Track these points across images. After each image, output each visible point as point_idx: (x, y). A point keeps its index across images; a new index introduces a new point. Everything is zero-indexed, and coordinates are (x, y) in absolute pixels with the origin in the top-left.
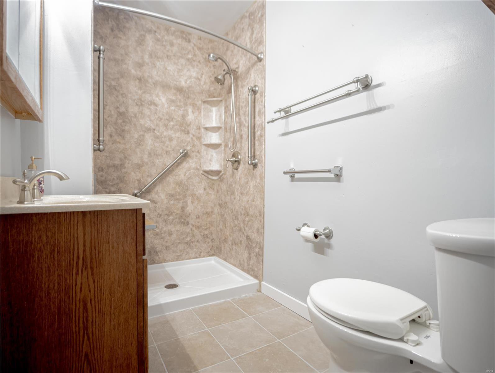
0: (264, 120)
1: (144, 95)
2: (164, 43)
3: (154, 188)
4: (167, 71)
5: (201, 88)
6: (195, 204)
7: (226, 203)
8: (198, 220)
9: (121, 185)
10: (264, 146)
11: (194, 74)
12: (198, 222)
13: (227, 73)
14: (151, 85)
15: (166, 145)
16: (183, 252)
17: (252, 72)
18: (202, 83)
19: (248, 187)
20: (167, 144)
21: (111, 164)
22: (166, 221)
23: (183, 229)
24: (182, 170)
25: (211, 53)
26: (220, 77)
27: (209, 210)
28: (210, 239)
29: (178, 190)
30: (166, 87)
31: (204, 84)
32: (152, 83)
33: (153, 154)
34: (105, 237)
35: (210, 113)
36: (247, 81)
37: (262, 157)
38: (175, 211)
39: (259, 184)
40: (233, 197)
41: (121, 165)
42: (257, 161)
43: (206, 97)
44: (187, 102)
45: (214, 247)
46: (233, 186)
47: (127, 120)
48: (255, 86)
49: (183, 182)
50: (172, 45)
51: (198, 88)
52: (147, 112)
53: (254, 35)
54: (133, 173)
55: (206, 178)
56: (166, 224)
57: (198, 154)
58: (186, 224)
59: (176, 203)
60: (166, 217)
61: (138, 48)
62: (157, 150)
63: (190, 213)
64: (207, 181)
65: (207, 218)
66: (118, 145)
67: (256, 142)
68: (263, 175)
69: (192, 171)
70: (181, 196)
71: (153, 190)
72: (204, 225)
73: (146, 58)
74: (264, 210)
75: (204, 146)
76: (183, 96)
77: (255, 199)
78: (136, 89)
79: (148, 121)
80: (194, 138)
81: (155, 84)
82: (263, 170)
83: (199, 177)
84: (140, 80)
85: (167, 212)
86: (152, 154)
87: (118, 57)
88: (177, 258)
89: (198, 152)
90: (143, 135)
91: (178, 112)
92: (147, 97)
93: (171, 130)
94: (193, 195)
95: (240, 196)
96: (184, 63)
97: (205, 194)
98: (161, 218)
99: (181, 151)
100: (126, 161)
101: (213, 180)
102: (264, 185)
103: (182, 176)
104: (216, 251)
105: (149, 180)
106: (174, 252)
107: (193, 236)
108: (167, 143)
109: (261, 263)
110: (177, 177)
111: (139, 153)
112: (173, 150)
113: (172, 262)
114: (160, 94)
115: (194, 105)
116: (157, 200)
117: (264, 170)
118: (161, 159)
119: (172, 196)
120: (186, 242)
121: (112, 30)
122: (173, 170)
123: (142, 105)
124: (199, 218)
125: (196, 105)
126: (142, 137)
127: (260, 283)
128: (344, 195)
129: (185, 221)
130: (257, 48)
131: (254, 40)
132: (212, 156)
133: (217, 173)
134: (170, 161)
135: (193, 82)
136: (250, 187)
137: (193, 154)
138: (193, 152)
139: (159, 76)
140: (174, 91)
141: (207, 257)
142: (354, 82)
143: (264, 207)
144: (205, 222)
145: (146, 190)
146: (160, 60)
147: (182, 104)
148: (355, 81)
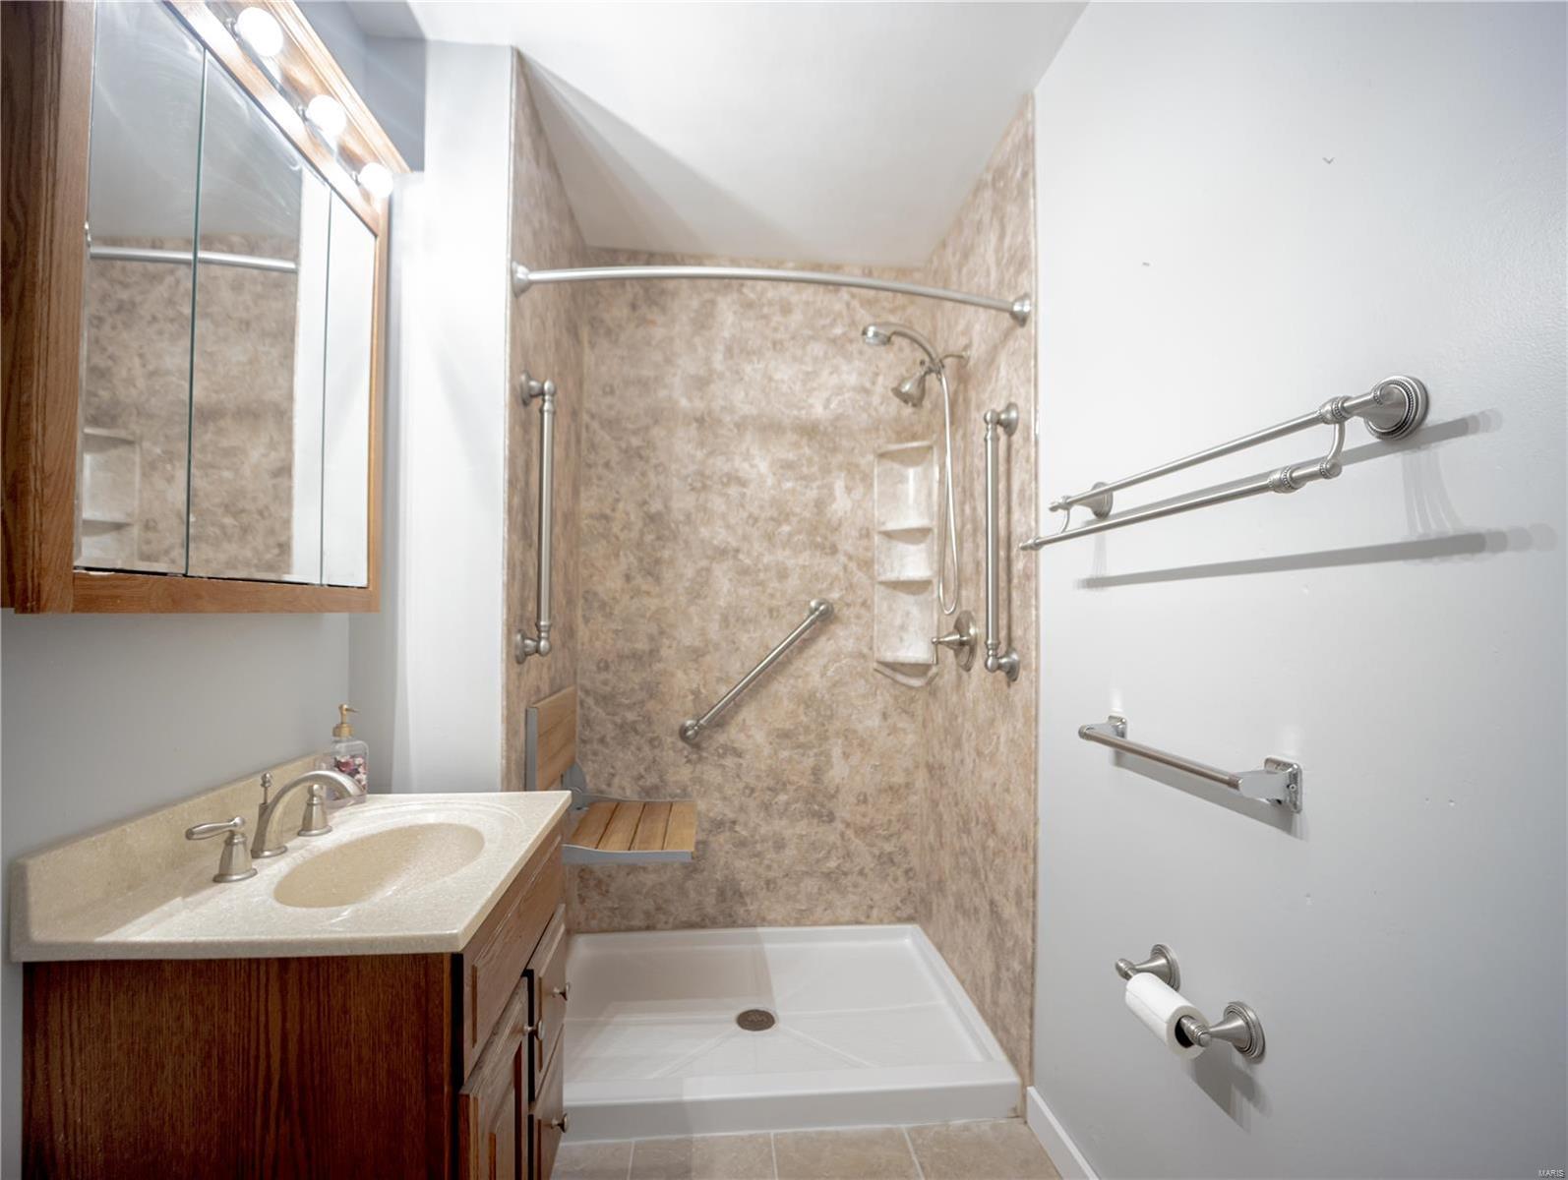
0: (1033, 524)
1: (711, 461)
2: (766, 310)
3: (736, 713)
4: (773, 385)
5: (874, 414)
6: (855, 760)
7: (942, 767)
8: (862, 808)
9: (651, 705)
10: (1034, 612)
11: (852, 379)
12: (864, 815)
13: (930, 371)
14: (730, 430)
15: (769, 591)
16: (817, 900)
17: (1003, 359)
18: (876, 400)
19: (995, 737)
20: (773, 588)
21: (626, 650)
22: (766, 809)
23: (816, 833)
24: (814, 660)
25: (870, 325)
26: (907, 388)
27: (899, 779)
28: (901, 870)
29: (803, 718)
30: (769, 428)
31: (882, 404)
32: (732, 426)
33: (733, 618)
34: (338, 1028)
35: (900, 486)
36: (989, 389)
37: (1028, 648)
38: (794, 778)
39: (1023, 737)
40: (957, 754)
41: (651, 652)
42: (1015, 657)
43: (889, 442)
44: (829, 464)
45: (914, 895)
46: (960, 720)
47: (667, 533)
48: (1009, 407)
49: (818, 695)
50: (786, 309)
51: (865, 416)
52: (717, 504)
53: (1007, 241)
54: (680, 674)
55: (889, 681)
56: (769, 815)
57: (863, 611)
58: (825, 818)
59: (796, 757)
60: (767, 796)
61: (697, 340)
62: (744, 607)
63: (838, 787)
64: (892, 691)
65: (891, 803)
66: (646, 601)
67: (1015, 594)
68: (1033, 713)
69: (844, 662)
70: (812, 737)
71: (732, 718)
72: (882, 825)
73: (718, 361)
74: (1035, 832)
75: (882, 588)
76: (817, 446)
77: (1011, 787)
78: (690, 446)
79: (720, 530)
80: (852, 566)
81: (741, 426)
82: (1034, 695)
83: (867, 681)
84: (700, 421)
85: (771, 782)
86: (732, 620)
87: (647, 372)
88: (798, 916)
89: (864, 604)
90: (708, 570)
91: (804, 494)
92: (720, 464)
93: (784, 549)
94: (847, 734)
95: (974, 761)
96: (821, 354)
97: (887, 732)
98: (755, 798)
99: (813, 604)
100: (665, 640)
101: (911, 688)
102: (1036, 748)
103: (816, 677)
104: (915, 909)
105: (723, 690)
106: (789, 897)
107: (848, 855)
108: (772, 585)
109: (1028, 1020)
110: (800, 680)
111: (696, 620)
112: (790, 604)
113: (782, 926)
114: (755, 451)
115: (851, 469)
116: (744, 747)
117: (1037, 693)
118: (754, 631)
119: (785, 735)
120: (825, 870)
121: (634, 307)
122: (789, 661)
123: (705, 487)
124: (865, 801)
125: (857, 466)
126: (704, 573)
127: (1024, 1087)
128: (1308, 896)
129: (823, 810)
130: (1016, 282)
131: (1006, 255)
132: (908, 614)
133: (920, 669)
134: (782, 636)
135: (848, 402)
136: (998, 738)
137: (846, 612)
138: (848, 605)
139: (752, 404)
140: (791, 437)
141: (890, 923)
142: (1321, 419)
143: (1036, 824)
144: (885, 815)
145: (709, 721)
146: (755, 359)
147: (814, 469)
148: (1329, 416)
